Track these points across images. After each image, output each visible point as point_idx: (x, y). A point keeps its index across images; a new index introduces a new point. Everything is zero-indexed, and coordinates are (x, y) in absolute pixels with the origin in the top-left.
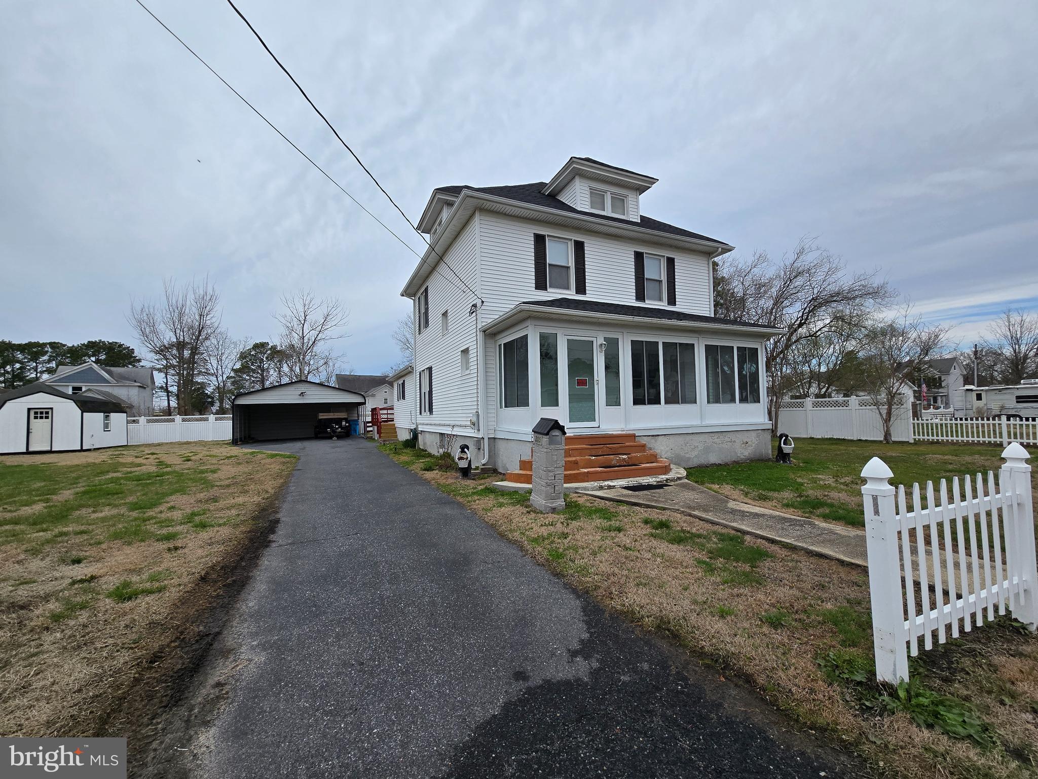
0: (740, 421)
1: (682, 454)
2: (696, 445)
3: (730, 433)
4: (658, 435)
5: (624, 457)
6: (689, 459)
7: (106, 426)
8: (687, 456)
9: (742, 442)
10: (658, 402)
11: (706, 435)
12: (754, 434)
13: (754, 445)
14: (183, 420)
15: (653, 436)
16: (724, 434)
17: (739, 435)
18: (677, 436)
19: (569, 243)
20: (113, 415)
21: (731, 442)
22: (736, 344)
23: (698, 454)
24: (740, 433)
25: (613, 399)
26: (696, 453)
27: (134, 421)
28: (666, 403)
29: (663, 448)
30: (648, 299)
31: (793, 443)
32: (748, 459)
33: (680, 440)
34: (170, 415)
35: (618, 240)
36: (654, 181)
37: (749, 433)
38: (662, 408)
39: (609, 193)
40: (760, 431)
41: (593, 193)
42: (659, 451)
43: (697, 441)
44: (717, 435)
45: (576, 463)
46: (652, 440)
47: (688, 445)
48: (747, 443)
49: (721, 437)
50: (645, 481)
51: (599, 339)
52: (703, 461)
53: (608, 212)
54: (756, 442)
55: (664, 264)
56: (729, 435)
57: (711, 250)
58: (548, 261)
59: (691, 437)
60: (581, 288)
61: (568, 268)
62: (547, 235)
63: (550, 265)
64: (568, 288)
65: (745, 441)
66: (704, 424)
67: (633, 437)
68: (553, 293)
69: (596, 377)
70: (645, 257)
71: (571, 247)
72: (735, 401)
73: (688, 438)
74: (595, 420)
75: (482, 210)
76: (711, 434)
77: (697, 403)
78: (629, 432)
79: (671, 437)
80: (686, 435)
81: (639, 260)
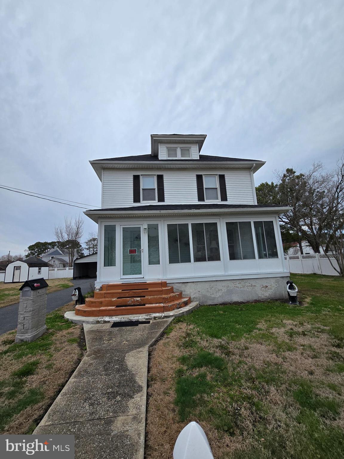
0: (259, 271)
1: (208, 294)
2: (221, 288)
3: (250, 280)
4: (188, 282)
5: (139, 299)
6: (214, 298)
7: (39, 272)
8: (213, 296)
9: (262, 287)
10: (189, 261)
11: (229, 282)
12: (273, 281)
13: (273, 288)
14: (69, 269)
15: (184, 283)
16: (244, 281)
17: (257, 281)
18: (204, 283)
20: (42, 268)
21: (252, 286)
23: (222, 295)
24: (259, 280)
25: (154, 260)
26: (220, 294)
27: (53, 270)
28: (195, 261)
29: (191, 291)
30: (207, 199)
31: (297, 288)
32: (269, 299)
33: (207, 285)
34: (64, 267)
35: (186, 171)
36: (205, 136)
37: (269, 279)
38: (193, 265)
39: (179, 148)
40: (279, 278)
41: (169, 149)
42: (189, 293)
43: (219, 285)
44: (238, 282)
45: (101, 303)
46: (183, 286)
47: (213, 288)
48: (267, 287)
49: (242, 283)
50: (135, 318)
51: (144, 226)
52: (227, 299)
53: (179, 157)
54: (276, 286)
55: (217, 179)
56: (249, 281)
57: (249, 166)
58: (141, 187)
59: (215, 283)
60: (161, 198)
61: (155, 189)
62: (141, 175)
63: (143, 189)
64: (154, 200)
65: (264, 285)
66: (227, 274)
67: (164, 284)
68: (143, 203)
69: (142, 248)
70: (203, 177)
71: (155, 178)
72: (254, 258)
73: (213, 284)
74: (141, 273)
75: (105, 169)
76: (233, 281)
77: (220, 260)
78: (163, 281)
79: (198, 283)
80: (211, 282)
81: (199, 179)
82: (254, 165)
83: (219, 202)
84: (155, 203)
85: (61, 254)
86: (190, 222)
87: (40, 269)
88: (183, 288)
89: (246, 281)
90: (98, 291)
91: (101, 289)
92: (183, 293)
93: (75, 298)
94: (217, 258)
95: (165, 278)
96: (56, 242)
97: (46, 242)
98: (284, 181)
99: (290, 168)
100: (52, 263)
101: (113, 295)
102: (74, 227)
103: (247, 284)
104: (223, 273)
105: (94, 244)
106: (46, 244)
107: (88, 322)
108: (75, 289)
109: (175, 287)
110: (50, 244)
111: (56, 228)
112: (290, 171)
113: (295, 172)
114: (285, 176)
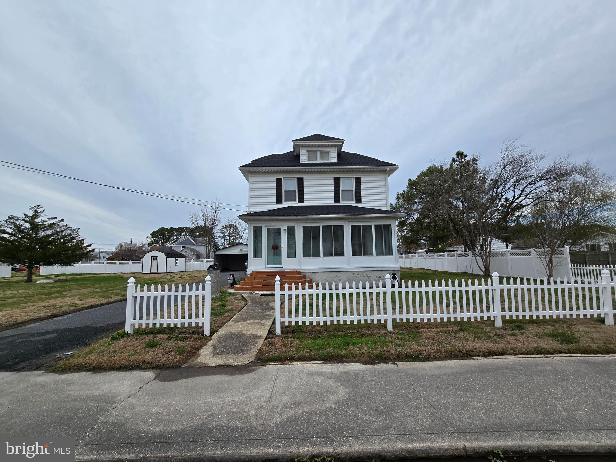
0: (375, 265)
1: (332, 282)
2: (342, 277)
4: (317, 272)
7: (176, 263)
8: (336, 283)
9: (376, 277)
10: (319, 256)
11: (349, 273)
12: (386, 273)
14: (206, 261)
15: (314, 272)
16: (362, 272)
17: (373, 273)
18: (329, 273)
19: (296, 179)
20: (179, 259)
21: (368, 277)
22: (373, 224)
23: (344, 282)
24: (374, 272)
26: (342, 282)
28: (324, 256)
29: (319, 278)
30: (342, 201)
33: (332, 275)
35: (325, 174)
36: (344, 140)
37: (382, 272)
38: (322, 259)
39: (319, 151)
41: (309, 153)
44: (357, 273)
45: (253, 283)
46: (313, 274)
47: (337, 277)
48: (380, 278)
49: (360, 274)
51: (284, 227)
53: (319, 161)
55: (353, 181)
56: (366, 273)
57: (384, 169)
58: (284, 189)
59: (339, 273)
60: (301, 200)
61: (295, 191)
62: (283, 178)
63: (285, 191)
64: (295, 201)
65: (378, 276)
66: (348, 267)
67: (298, 272)
68: (285, 204)
69: (282, 245)
70: (341, 179)
71: (296, 180)
72: (372, 255)
73: (337, 274)
74: (281, 264)
75: (251, 172)
76: (353, 272)
77: (344, 256)
78: (298, 270)
79: (325, 273)
80: (335, 272)
81: (337, 181)
82: (388, 169)
83: (353, 203)
84: (295, 204)
85: (194, 244)
86: (321, 225)
87: (177, 260)
88: (313, 276)
89: (364, 272)
90: (249, 275)
91: (252, 274)
92: (313, 280)
93: (230, 282)
94: (342, 254)
95: (299, 268)
96: (183, 228)
97: (171, 228)
98: (451, 165)
99: (461, 151)
100: (183, 253)
101: (260, 278)
102: (211, 214)
103: (364, 275)
104: (346, 266)
105: (230, 231)
106: (171, 230)
107: (245, 294)
108: (230, 275)
109: (307, 275)
110: (176, 230)
111: (191, 215)
112: (460, 155)
113: (466, 156)
114: (454, 160)
